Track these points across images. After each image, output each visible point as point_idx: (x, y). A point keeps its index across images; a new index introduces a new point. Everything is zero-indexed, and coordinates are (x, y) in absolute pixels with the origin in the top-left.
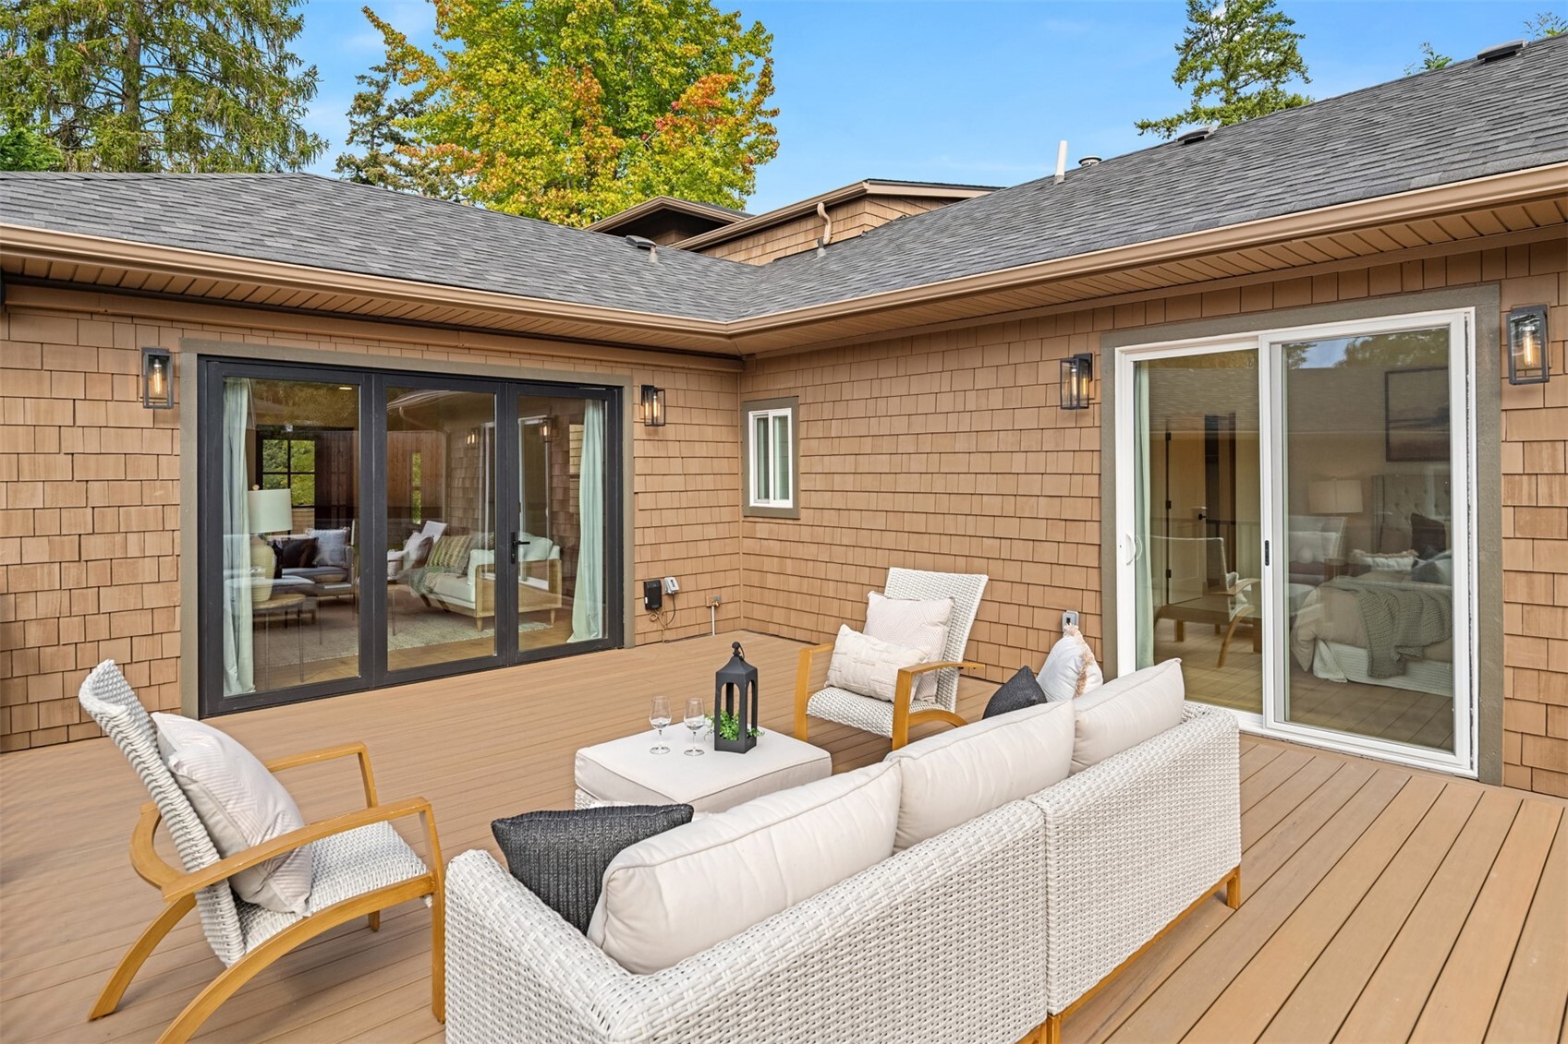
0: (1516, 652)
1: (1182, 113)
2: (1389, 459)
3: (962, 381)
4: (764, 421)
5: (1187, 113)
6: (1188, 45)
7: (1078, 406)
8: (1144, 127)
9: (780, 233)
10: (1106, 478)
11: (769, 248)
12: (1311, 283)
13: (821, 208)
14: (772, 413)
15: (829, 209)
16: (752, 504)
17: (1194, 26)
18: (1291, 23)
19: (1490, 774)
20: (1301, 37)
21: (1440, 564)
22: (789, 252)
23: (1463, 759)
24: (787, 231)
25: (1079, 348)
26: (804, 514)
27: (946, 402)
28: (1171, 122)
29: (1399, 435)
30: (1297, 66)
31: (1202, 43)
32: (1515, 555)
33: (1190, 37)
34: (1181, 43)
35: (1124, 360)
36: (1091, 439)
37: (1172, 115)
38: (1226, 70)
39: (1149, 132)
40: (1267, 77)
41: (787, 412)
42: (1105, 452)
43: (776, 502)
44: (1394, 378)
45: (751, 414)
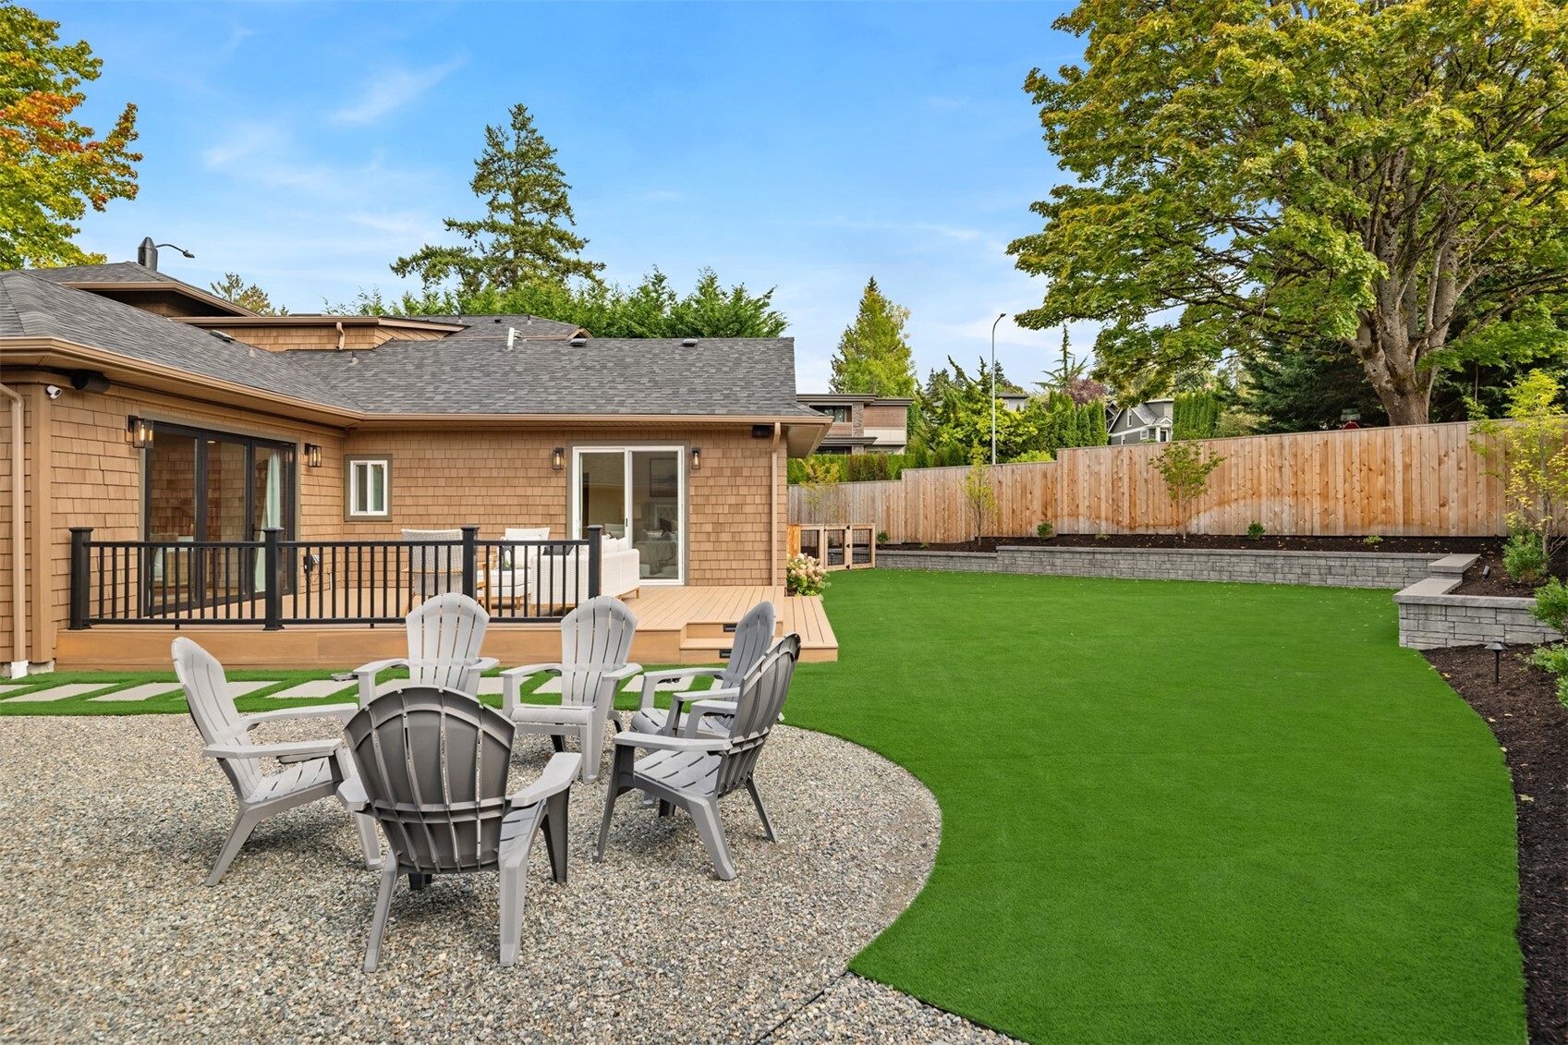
0: (693, 547)
1: (481, 221)
2: (651, 496)
3: (501, 454)
4: (362, 470)
5: (485, 222)
6: (485, 164)
7: (558, 469)
8: (451, 224)
9: (293, 332)
10: (568, 497)
11: (281, 340)
12: (641, 432)
13: (339, 325)
14: (370, 463)
15: (345, 326)
16: (352, 514)
17: (490, 150)
18: (563, 174)
19: (687, 584)
20: (570, 187)
21: (672, 535)
22: (302, 347)
23: (680, 581)
24: (301, 332)
25: (558, 445)
26: (395, 520)
27: (491, 464)
28: (473, 227)
29: (655, 487)
30: (567, 211)
31: (496, 165)
32: (693, 519)
33: (488, 158)
34: (480, 160)
35: (577, 452)
36: (562, 482)
37: (473, 221)
38: (515, 195)
39: (454, 231)
40: (545, 211)
41: (384, 463)
42: (568, 487)
43: (371, 512)
44: (653, 462)
45: (352, 462)
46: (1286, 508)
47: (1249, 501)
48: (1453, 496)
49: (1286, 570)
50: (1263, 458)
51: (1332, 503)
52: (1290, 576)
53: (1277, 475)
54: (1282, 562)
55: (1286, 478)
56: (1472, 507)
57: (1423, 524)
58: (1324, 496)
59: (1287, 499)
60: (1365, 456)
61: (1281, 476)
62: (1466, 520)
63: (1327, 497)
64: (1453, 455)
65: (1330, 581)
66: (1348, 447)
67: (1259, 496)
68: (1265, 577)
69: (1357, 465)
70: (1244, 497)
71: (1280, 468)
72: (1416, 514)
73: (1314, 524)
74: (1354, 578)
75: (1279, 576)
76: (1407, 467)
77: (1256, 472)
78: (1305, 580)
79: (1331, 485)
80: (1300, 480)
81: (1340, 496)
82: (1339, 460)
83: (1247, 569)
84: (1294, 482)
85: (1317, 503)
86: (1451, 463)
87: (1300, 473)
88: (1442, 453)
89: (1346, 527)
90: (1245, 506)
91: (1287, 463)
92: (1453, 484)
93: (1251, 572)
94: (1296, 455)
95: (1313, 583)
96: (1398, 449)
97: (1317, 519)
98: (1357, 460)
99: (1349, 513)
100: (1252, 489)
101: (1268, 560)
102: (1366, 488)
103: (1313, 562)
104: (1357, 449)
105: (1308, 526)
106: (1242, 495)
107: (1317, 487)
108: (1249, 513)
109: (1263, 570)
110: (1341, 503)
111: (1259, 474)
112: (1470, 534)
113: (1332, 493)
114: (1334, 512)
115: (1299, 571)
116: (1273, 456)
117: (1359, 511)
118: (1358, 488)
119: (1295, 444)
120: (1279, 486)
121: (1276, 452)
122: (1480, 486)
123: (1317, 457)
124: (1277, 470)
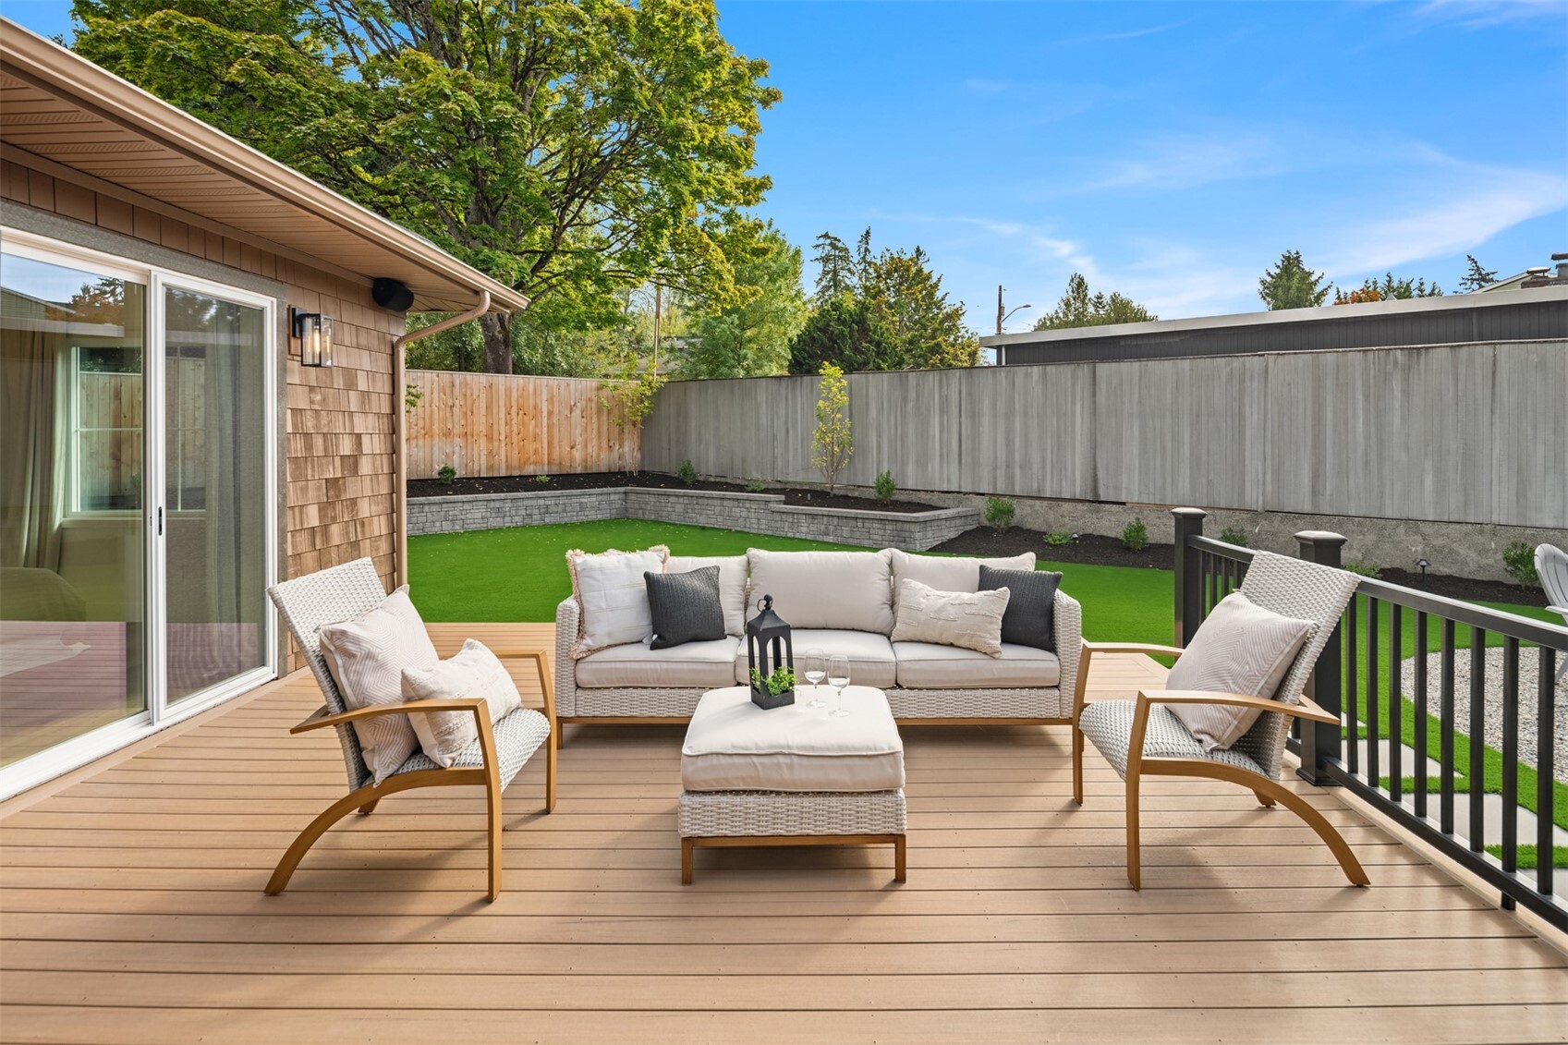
46: (457, 449)
47: (421, 442)
48: (579, 439)
49: (513, 512)
50: (436, 395)
51: (496, 444)
52: (517, 519)
53: (448, 414)
54: (510, 505)
55: (456, 419)
56: (590, 449)
57: (560, 464)
58: (490, 438)
59: (457, 440)
60: (521, 400)
61: (452, 416)
62: (586, 461)
63: (492, 438)
64: (579, 405)
65: (547, 520)
66: (508, 391)
67: (432, 436)
68: (495, 522)
69: (514, 410)
70: (417, 437)
71: (452, 407)
72: (556, 456)
73: (480, 467)
74: (565, 514)
75: (507, 519)
76: (550, 413)
77: (428, 411)
78: (528, 521)
79: (495, 427)
80: (469, 421)
81: (502, 438)
82: (502, 403)
83: (479, 515)
84: (463, 423)
85: (483, 443)
86: (578, 411)
87: (469, 413)
88: (573, 404)
89: (507, 467)
90: (417, 446)
91: (457, 401)
92: (578, 431)
93: (483, 518)
94: (465, 395)
95: (534, 523)
96: (545, 397)
97: (483, 459)
98: (514, 404)
99: (509, 454)
100: (424, 428)
101: (497, 504)
102: (522, 430)
103: (534, 502)
104: (514, 395)
105: (476, 467)
106: (414, 435)
107: (483, 428)
108: (421, 454)
109: (493, 515)
110: (503, 445)
111: (432, 412)
112: (589, 471)
113: (496, 436)
114: (498, 454)
115: (523, 512)
116: (445, 395)
117: (516, 452)
118: (516, 431)
119: (465, 384)
120: (450, 426)
121: (448, 391)
122: (594, 432)
123: (483, 398)
124: (448, 409)
